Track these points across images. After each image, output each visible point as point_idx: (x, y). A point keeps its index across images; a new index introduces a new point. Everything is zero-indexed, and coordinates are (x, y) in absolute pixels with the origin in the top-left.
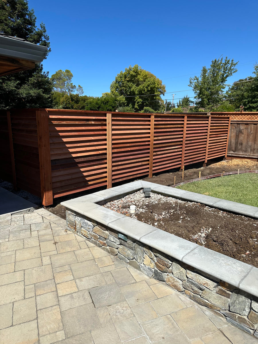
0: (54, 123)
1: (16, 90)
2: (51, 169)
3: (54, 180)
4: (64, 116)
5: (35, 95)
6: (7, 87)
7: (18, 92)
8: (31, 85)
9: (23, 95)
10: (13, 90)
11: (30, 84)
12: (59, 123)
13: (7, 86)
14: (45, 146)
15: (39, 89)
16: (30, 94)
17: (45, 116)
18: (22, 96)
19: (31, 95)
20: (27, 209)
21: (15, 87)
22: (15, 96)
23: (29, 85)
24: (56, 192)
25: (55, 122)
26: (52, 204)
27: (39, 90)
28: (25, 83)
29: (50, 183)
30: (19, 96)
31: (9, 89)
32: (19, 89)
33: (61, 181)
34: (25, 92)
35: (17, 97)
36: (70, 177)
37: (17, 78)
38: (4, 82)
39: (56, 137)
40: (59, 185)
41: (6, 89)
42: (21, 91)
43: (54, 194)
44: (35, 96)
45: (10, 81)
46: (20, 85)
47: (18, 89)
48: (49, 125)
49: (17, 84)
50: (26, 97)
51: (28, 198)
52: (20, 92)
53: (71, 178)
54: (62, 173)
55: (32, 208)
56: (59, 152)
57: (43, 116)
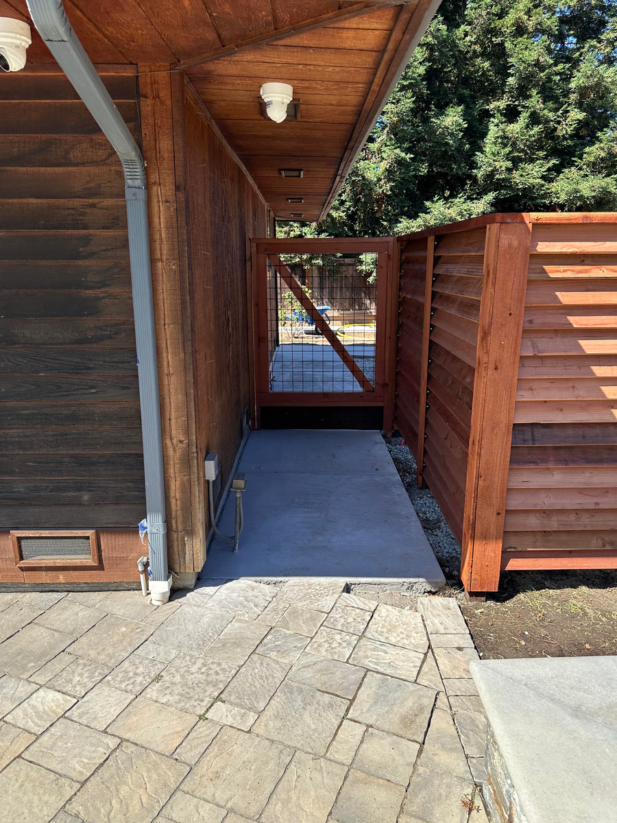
0: (552, 275)
1: (543, 186)
2: (508, 459)
3: (516, 502)
4: (608, 244)
5: (593, 194)
6: (521, 178)
7: (549, 189)
8: (588, 166)
9: (558, 198)
10: (534, 186)
11: (584, 165)
12: (580, 272)
13: (522, 176)
14: (496, 368)
15: (606, 176)
16: (577, 191)
17: (515, 243)
18: (556, 199)
19: (582, 196)
20: (404, 580)
21: (543, 177)
22: (539, 201)
23: (581, 169)
24: (520, 549)
25: (557, 271)
26: (494, 588)
27: (606, 179)
28: (572, 164)
29: (499, 514)
30: (547, 202)
31: (525, 184)
32: (551, 180)
33: (546, 513)
34: (569, 188)
35: (542, 203)
36: (588, 502)
37: (553, 152)
38: (515, 167)
39: (556, 331)
40: (533, 523)
41: (517, 185)
42: (554, 187)
43: (506, 555)
44: (593, 197)
45: (532, 161)
46: (558, 169)
47: (549, 183)
48: (530, 282)
49: (549, 170)
50: (567, 201)
51: (439, 528)
52: (553, 190)
53: (592, 507)
54: (557, 478)
55: (421, 580)
56: (555, 395)
57: (510, 245)
